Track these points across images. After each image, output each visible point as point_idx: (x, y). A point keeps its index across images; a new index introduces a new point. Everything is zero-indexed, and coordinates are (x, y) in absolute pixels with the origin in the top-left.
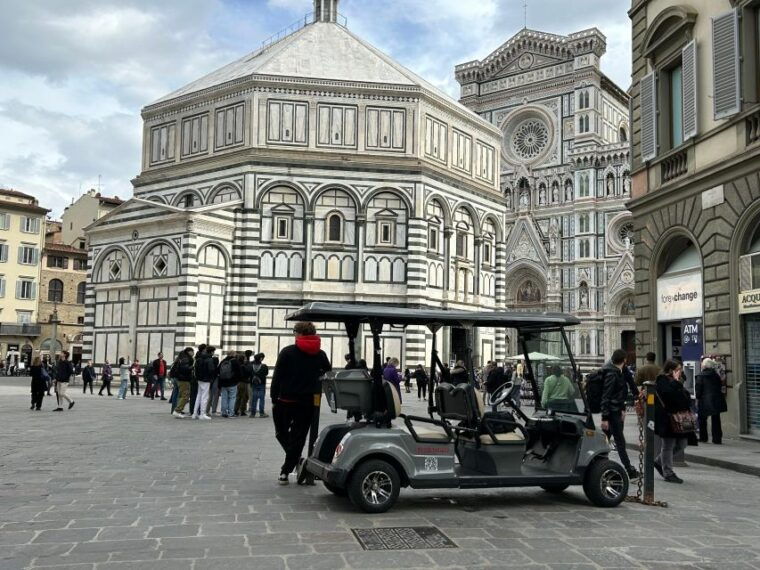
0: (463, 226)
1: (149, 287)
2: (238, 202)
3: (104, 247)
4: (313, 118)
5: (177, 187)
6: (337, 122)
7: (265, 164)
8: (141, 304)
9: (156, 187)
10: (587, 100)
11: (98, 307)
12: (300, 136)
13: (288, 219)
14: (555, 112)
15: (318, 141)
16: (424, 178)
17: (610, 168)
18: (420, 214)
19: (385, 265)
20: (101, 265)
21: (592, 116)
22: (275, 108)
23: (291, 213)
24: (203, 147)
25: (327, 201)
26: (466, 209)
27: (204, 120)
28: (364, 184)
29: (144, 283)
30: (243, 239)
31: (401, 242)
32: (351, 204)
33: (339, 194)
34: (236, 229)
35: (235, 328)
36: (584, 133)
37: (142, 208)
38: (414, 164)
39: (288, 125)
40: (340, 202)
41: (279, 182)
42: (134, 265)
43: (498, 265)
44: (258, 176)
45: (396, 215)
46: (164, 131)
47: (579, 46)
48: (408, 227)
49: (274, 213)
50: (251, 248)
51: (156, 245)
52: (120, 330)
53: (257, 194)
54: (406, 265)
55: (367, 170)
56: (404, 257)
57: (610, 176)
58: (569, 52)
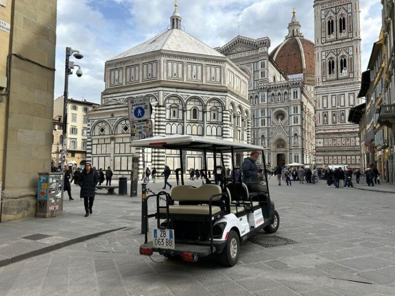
0: (238, 113)
1: (120, 137)
2: (156, 103)
3: (96, 121)
4: (185, 68)
5: (125, 95)
6: (194, 71)
7: (167, 87)
8: (116, 145)
9: (114, 95)
10: (264, 65)
11: (93, 146)
12: (180, 76)
13: (176, 110)
14: (251, 69)
15: (187, 78)
16: (229, 94)
17: (273, 92)
18: (227, 109)
19: (214, 129)
20: (94, 128)
21: (266, 71)
22: (170, 64)
23: (177, 107)
24: (137, 79)
25: (191, 103)
26: (240, 107)
27: (137, 68)
28: (206, 96)
29: (117, 136)
30: (159, 118)
31: (220, 120)
32: (201, 104)
33: (196, 100)
34: (156, 114)
35: (156, 154)
36: (263, 78)
37: (116, 104)
38: (225, 89)
39: (175, 71)
40: (197, 103)
41: (173, 94)
42: (112, 128)
43: (248, 129)
44: (165, 92)
45: (218, 109)
46: (117, 72)
47: (261, 44)
48: (223, 114)
49: (171, 107)
50: (162, 121)
51: (123, 120)
52: (106, 155)
53: (164, 99)
54: (222, 129)
55: (207, 91)
56: (222, 126)
57: (273, 94)
58: (257, 46)
